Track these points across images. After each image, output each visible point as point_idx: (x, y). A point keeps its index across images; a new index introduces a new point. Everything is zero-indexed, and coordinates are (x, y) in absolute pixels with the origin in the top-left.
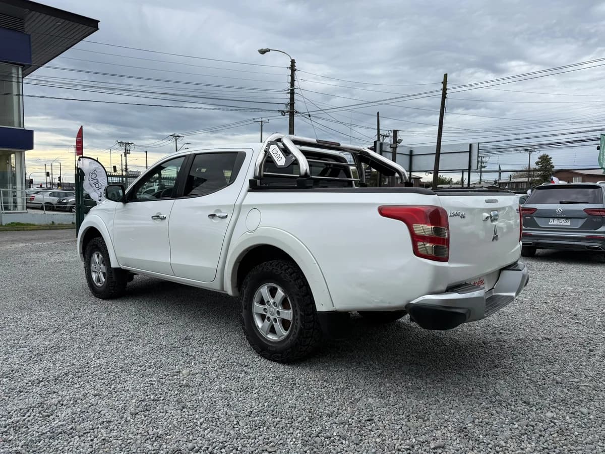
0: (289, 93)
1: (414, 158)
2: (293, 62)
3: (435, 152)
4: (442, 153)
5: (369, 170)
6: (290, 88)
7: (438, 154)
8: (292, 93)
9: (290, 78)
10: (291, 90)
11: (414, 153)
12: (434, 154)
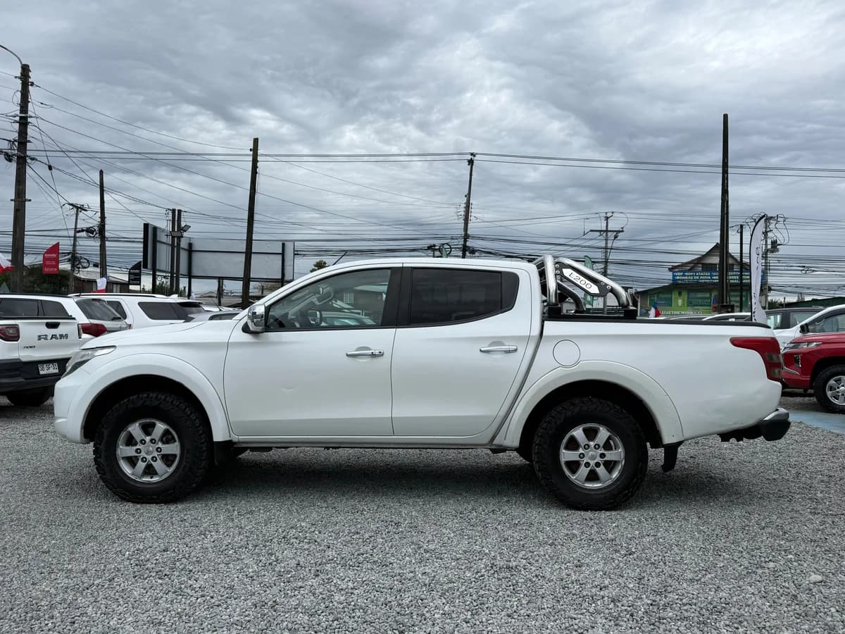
0: (16, 122)
1: (196, 256)
2: (25, 70)
3: (244, 251)
4: (254, 253)
5: (138, 271)
6: (18, 113)
7: (249, 253)
8: (24, 123)
9: (19, 95)
10: (21, 117)
11: (196, 247)
12: (243, 253)
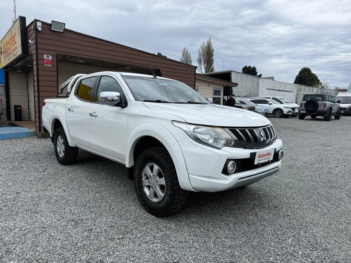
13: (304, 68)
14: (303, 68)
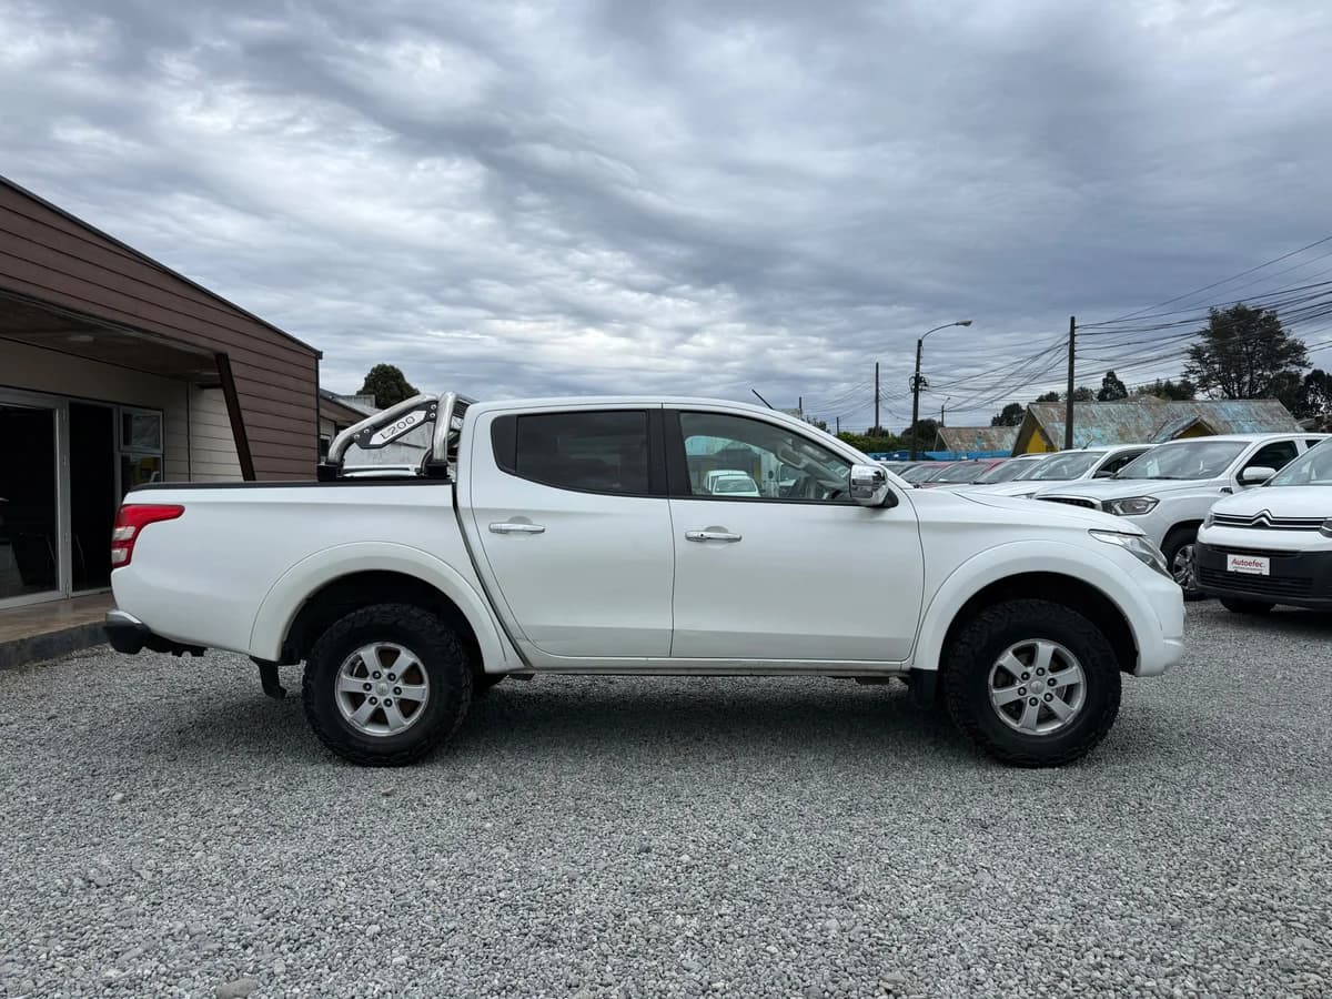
13: (379, 366)
14: (375, 366)
